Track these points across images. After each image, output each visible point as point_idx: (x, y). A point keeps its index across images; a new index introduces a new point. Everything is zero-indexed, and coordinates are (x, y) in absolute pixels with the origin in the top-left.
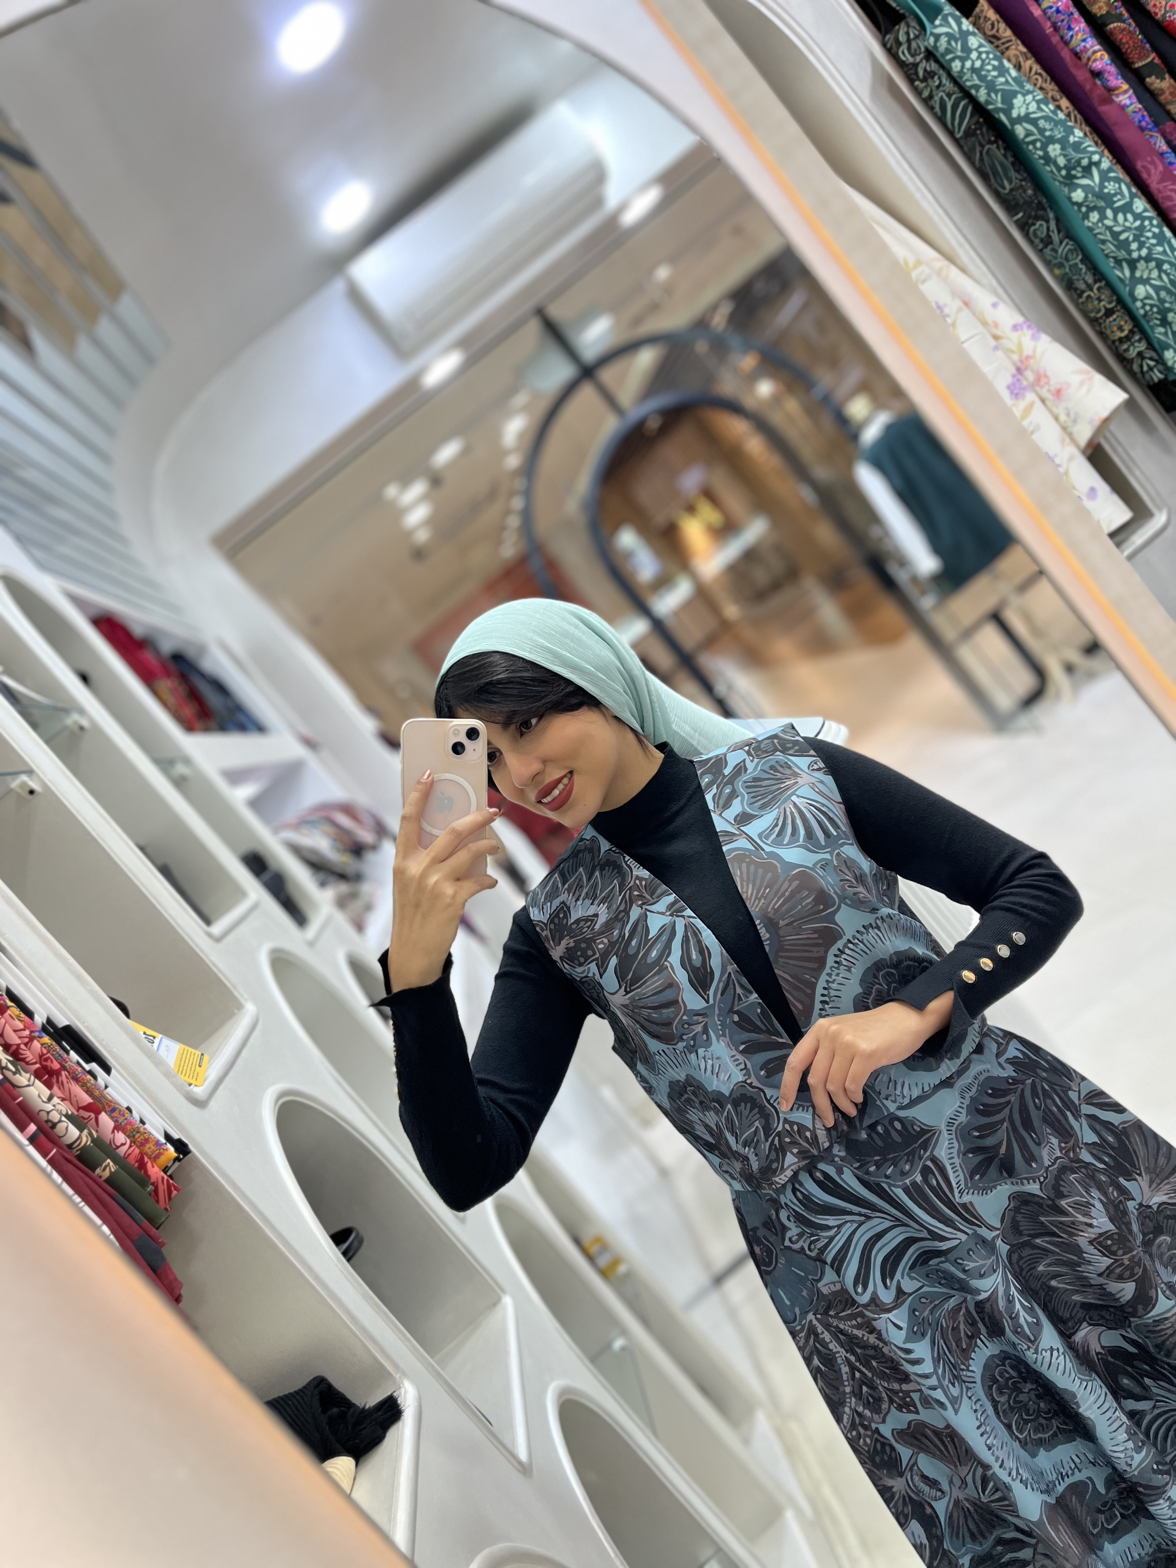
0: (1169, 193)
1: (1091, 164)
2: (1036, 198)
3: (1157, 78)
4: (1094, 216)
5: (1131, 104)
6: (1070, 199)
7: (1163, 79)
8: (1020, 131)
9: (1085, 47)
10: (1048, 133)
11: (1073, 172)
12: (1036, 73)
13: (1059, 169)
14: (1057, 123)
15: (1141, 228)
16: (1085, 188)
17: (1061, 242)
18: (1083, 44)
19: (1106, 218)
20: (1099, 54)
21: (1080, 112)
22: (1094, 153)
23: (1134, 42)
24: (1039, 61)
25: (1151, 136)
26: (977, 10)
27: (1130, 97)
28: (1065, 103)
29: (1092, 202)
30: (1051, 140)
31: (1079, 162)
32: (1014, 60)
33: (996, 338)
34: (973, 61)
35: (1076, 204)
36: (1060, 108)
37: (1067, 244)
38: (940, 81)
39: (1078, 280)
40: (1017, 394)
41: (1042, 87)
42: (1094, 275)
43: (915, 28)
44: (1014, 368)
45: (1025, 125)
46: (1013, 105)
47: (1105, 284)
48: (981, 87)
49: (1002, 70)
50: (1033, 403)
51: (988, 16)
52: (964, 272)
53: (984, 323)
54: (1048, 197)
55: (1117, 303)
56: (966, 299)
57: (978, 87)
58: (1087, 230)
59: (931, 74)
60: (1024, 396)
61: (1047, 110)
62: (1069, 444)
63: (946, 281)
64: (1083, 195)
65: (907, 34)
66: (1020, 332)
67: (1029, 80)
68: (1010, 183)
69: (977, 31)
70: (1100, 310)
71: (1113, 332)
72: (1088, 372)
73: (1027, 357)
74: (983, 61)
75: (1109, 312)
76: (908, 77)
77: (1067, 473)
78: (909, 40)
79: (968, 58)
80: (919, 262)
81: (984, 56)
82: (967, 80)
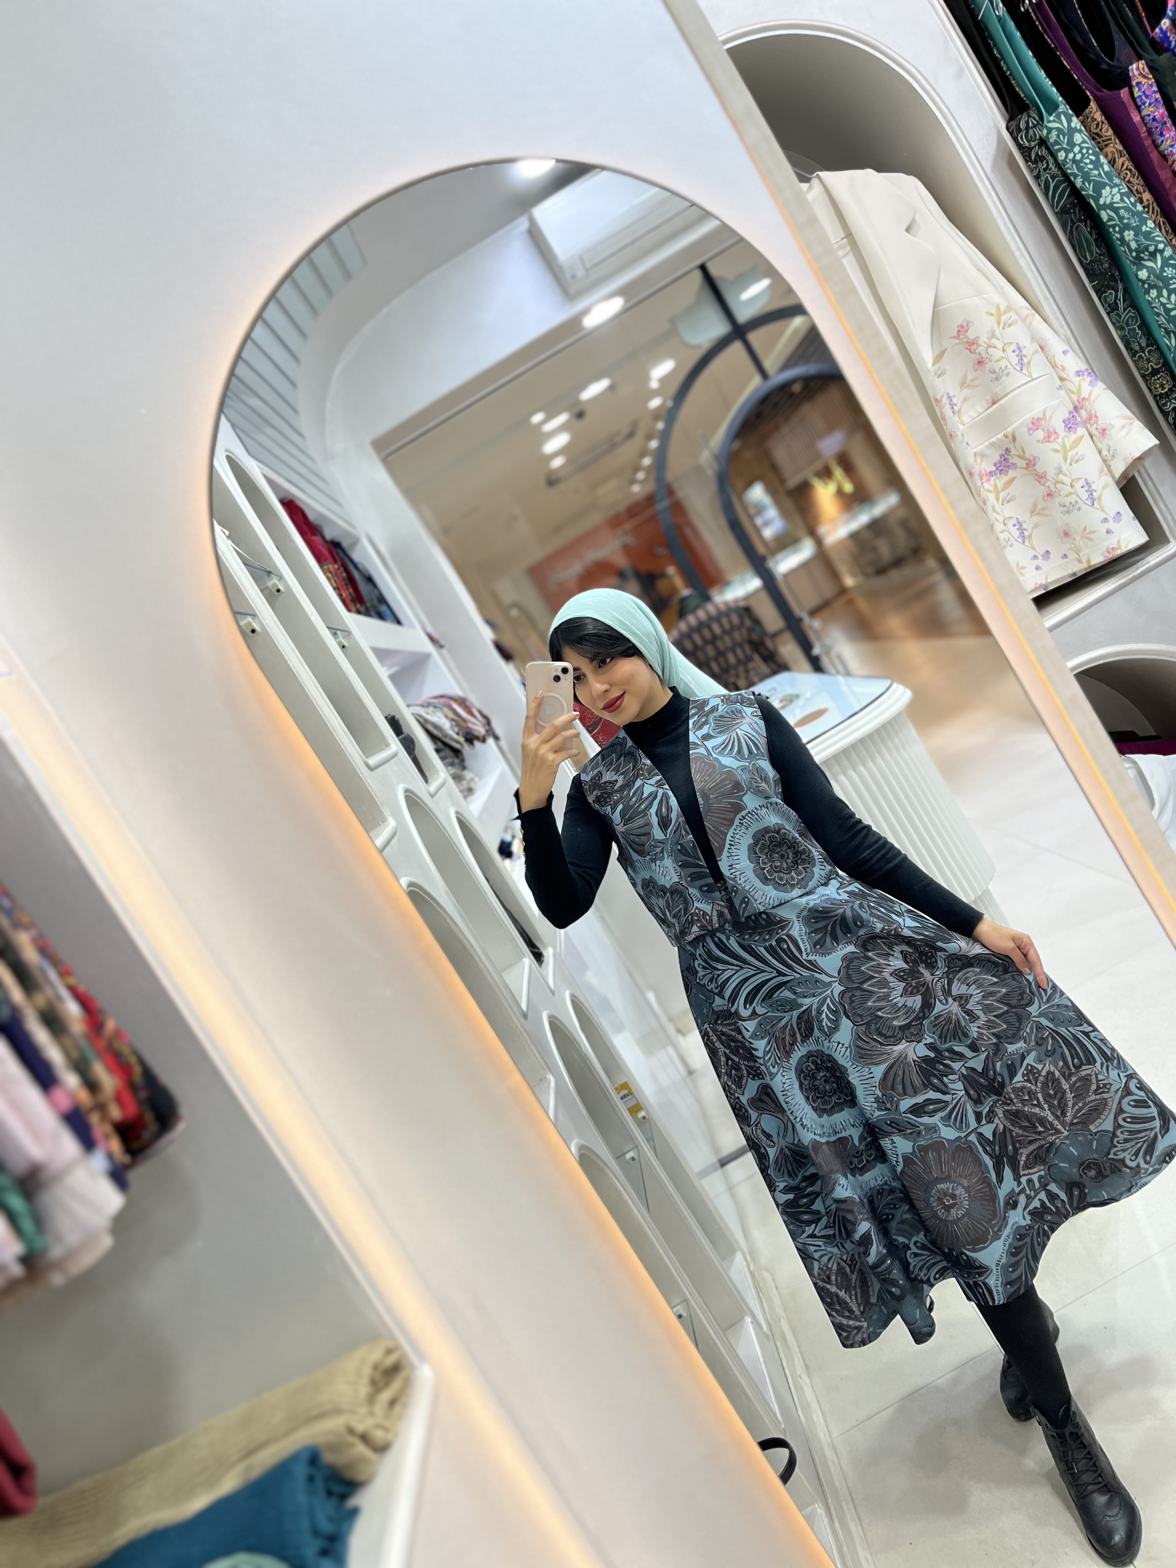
1: (1156, 250)
2: (1110, 271)
4: (1154, 293)
6: (1137, 276)
8: (1104, 215)
9: (1171, 151)
10: (1125, 221)
11: (1142, 255)
12: (1127, 169)
13: (1131, 251)
14: (1134, 214)
16: (1149, 269)
17: (1125, 310)
18: (1171, 149)
19: (1163, 296)
21: (1160, 205)
22: (1161, 242)
24: (1133, 158)
26: (1087, 111)
28: (1147, 196)
29: (1153, 281)
30: (1128, 227)
31: (1147, 249)
32: (1110, 156)
33: (1062, 379)
34: (1075, 154)
35: (1141, 280)
36: (1141, 201)
37: (1130, 311)
38: (1048, 165)
39: (1133, 341)
40: (1070, 428)
41: (1129, 182)
42: (1148, 340)
43: (1034, 118)
44: (1072, 406)
45: (1108, 211)
46: (1101, 194)
47: (1155, 349)
48: (1078, 175)
49: (1097, 164)
50: (1083, 436)
51: (1095, 117)
52: (1045, 321)
53: (1054, 366)
54: (1119, 272)
55: (1163, 365)
56: (1043, 344)
57: (1076, 176)
58: (1147, 303)
59: (1042, 158)
60: (1076, 429)
61: (1128, 202)
62: (1106, 474)
63: (1029, 327)
64: (1147, 274)
65: (1027, 122)
66: (1081, 377)
67: (1119, 174)
68: (1091, 255)
69: (1083, 128)
70: (1148, 369)
71: (1156, 388)
72: (1130, 419)
73: (1083, 399)
74: (1083, 155)
75: (1155, 372)
76: (1024, 157)
77: (1100, 498)
78: (1027, 128)
79: (1071, 150)
80: (1009, 309)
81: (1084, 151)
82: (1068, 169)
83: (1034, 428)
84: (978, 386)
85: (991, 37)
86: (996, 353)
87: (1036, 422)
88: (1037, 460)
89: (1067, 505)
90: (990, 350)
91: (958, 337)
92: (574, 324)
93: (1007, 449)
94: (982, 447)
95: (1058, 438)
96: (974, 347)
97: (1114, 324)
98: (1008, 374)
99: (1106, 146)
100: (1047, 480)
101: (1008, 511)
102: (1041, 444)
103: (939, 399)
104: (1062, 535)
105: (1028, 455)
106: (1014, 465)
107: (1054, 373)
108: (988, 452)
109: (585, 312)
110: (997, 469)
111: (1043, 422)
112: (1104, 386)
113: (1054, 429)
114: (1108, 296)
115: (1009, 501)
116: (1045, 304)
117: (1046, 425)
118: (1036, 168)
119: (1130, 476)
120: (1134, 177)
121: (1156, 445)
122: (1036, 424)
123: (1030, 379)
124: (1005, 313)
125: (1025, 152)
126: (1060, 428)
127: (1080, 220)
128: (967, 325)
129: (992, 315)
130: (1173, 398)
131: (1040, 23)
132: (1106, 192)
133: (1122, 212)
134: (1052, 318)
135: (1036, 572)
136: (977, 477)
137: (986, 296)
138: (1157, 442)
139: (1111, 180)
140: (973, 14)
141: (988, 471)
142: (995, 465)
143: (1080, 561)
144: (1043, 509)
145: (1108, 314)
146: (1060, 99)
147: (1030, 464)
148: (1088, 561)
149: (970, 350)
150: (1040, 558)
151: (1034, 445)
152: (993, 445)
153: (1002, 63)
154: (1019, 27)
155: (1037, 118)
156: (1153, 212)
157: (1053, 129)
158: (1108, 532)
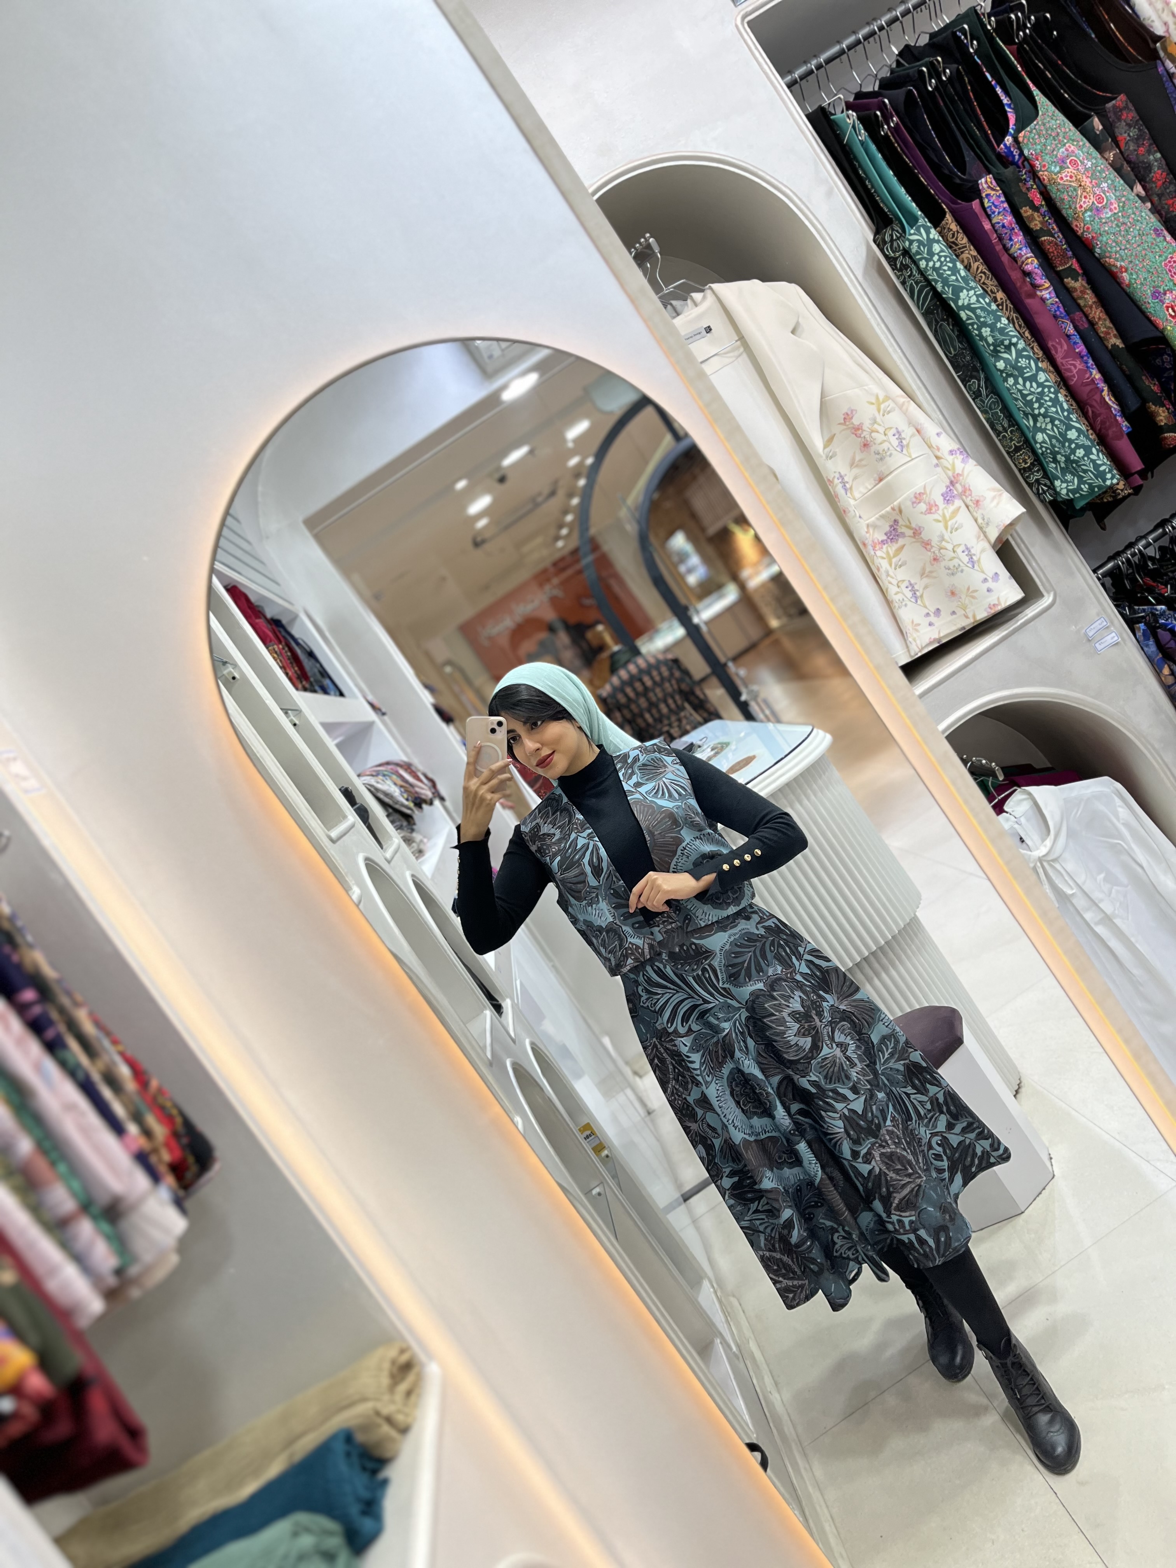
0: (1069, 367)
1: (1011, 344)
2: (972, 363)
3: (1072, 279)
4: (1011, 381)
5: (1050, 298)
6: (995, 366)
7: (1077, 280)
8: (963, 315)
9: (1020, 254)
10: (982, 320)
11: (999, 348)
12: (981, 272)
13: (989, 345)
14: (989, 313)
15: (1042, 394)
16: (1006, 360)
17: (987, 396)
18: (1019, 252)
19: (1019, 383)
20: (1030, 260)
21: (1012, 303)
22: (1014, 336)
23: (1058, 252)
24: (986, 262)
25: (1063, 322)
26: (943, 222)
27: (1050, 293)
28: (1000, 295)
29: (1009, 371)
30: (985, 324)
31: (1002, 342)
32: (966, 262)
33: (937, 458)
34: (934, 262)
35: (999, 370)
36: (995, 300)
37: (992, 397)
38: (912, 272)
39: (997, 423)
40: (948, 500)
41: (984, 283)
42: (1009, 421)
43: (897, 231)
44: (948, 481)
45: (967, 311)
46: (959, 296)
47: (1017, 429)
48: (939, 281)
49: (954, 271)
50: (960, 507)
51: (951, 227)
52: (920, 407)
53: (930, 447)
54: (981, 363)
55: (1024, 443)
56: (919, 427)
57: (936, 281)
58: (1006, 389)
59: (906, 266)
60: (953, 502)
61: (983, 303)
62: (983, 540)
63: (905, 413)
64: (1004, 365)
65: (891, 236)
66: (954, 456)
67: (975, 277)
68: (955, 350)
69: (941, 238)
70: (1011, 447)
71: (1020, 463)
72: (999, 490)
73: (958, 474)
74: (942, 263)
75: (1017, 449)
76: (891, 265)
77: (979, 561)
78: (892, 241)
79: (931, 259)
80: (887, 398)
81: (943, 259)
82: (929, 275)
83: (918, 501)
84: (865, 466)
85: (856, 158)
86: (879, 437)
87: (918, 496)
88: (922, 529)
89: (952, 568)
90: (873, 434)
91: (844, 424)
92: (494, 399)
93: (895, 521)
94: (873, 519)
95: (938, 510)
96: (860, 432)
97: (979, 408)
98: (891, 455)
99: (962, 253)
100: (932, 547)
101: (902, 574)
102: (924, 516)
103: (831, 479)
104: (949, 594)
105: (913, 525)
106: (903, 535)
107: (930, 453)
108: (879, 523)
109: (504, 387)
110: (888, 538)
111: (924, 496)
112: (975, 463)
113: (935, 502)
114: (972, 385)
115: (900, 566)
116: (918, 393)
117: (927, 498)
118: (901, 275)
119: (1004, 539)
120: (988, 279)
121: (1023, 513)
122: (918, 498)
123: (910, 459)
124: (883, 402)
125: (891, 261)
126: (940, 501)
127: (943, 320)
128: (852, 413)
129: (873, 404)
130: (1035, 471)
131: (899, 145)
132: (963, 294)
133: (979, 312)
134: (925, 405)
135: (930, 628)
136: (870, 548)
137: (866, 387)
138: (1024, 510)
139: (968, 284)
140: (839, 138)
141: (880, 540)
142: (886, 534)
143: (967, 617)
144: (931, 572)
145: (974, 400)
146: (920, 213)
147: (916, 532)
148: (974, 616)
149: (856, 435)
150: (932, 615)
151: (918, 515)
152: (882, 517)
153: (867, 182)
154: (880, 150)
155: (900, 231)
156: (1007, 309)
157: (913, 241)
158: (989, 590)
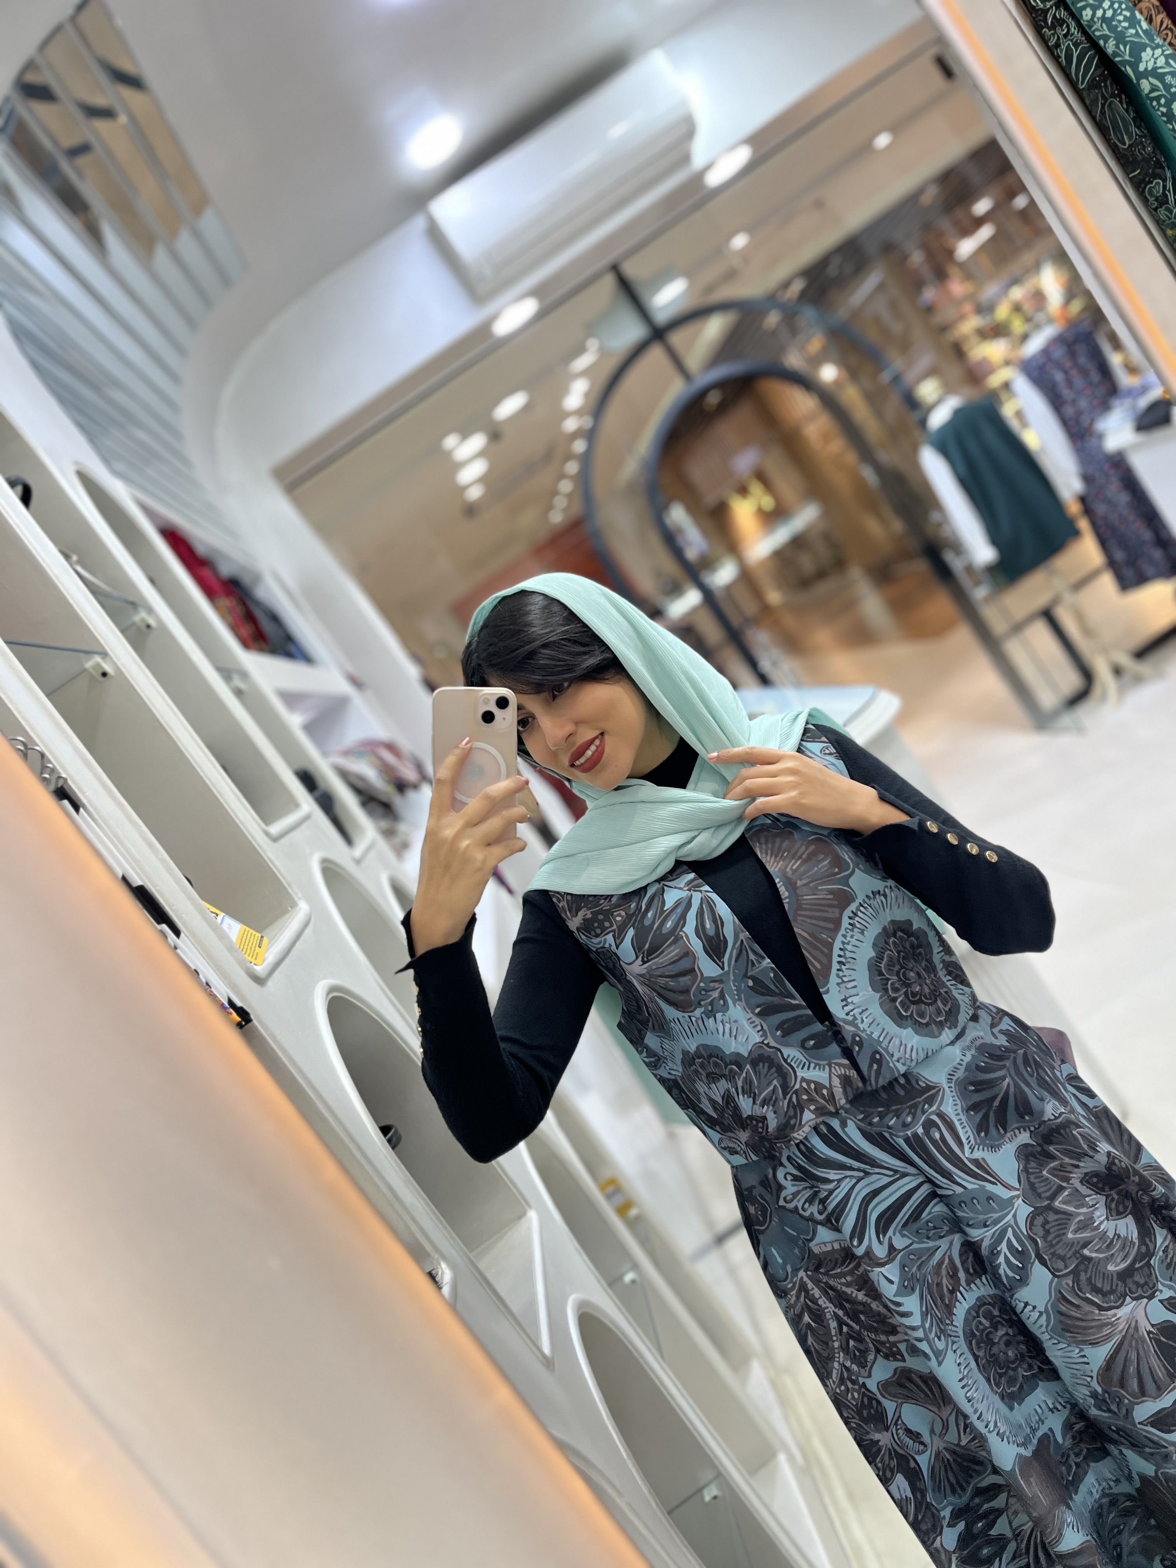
2: (1155, 157)
8: (1145, 85)
10: (1173, 90)
12: (1167, 28)
24: (1171, 16)
32: (1147, 12)
34: (1105, 11)
38: (1069, 30)
45: (1150, 79)
46: (1141, 58)
48: (1110, 37)
49: (1133, 22)
54: (1166, 158)
57: (1106, 38)
59: (1060, 22)
67: (1160, 33)
68: (1130, 138)
74: (1115, 11)
79: (1100, 6)
81: (1116, 6)
82: (1097, 30)
114: (1154, 187)
118: (1053, 35)
127: (1113, 96)
132: (1147, 55)
133: (1168, 78)
139: (1152, 40)
